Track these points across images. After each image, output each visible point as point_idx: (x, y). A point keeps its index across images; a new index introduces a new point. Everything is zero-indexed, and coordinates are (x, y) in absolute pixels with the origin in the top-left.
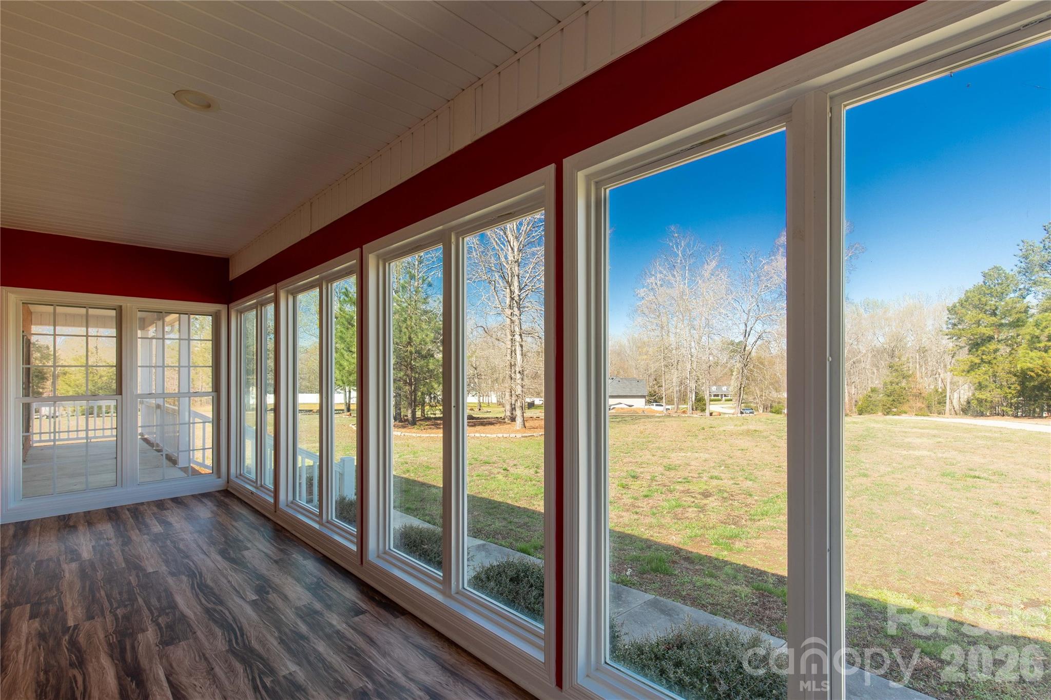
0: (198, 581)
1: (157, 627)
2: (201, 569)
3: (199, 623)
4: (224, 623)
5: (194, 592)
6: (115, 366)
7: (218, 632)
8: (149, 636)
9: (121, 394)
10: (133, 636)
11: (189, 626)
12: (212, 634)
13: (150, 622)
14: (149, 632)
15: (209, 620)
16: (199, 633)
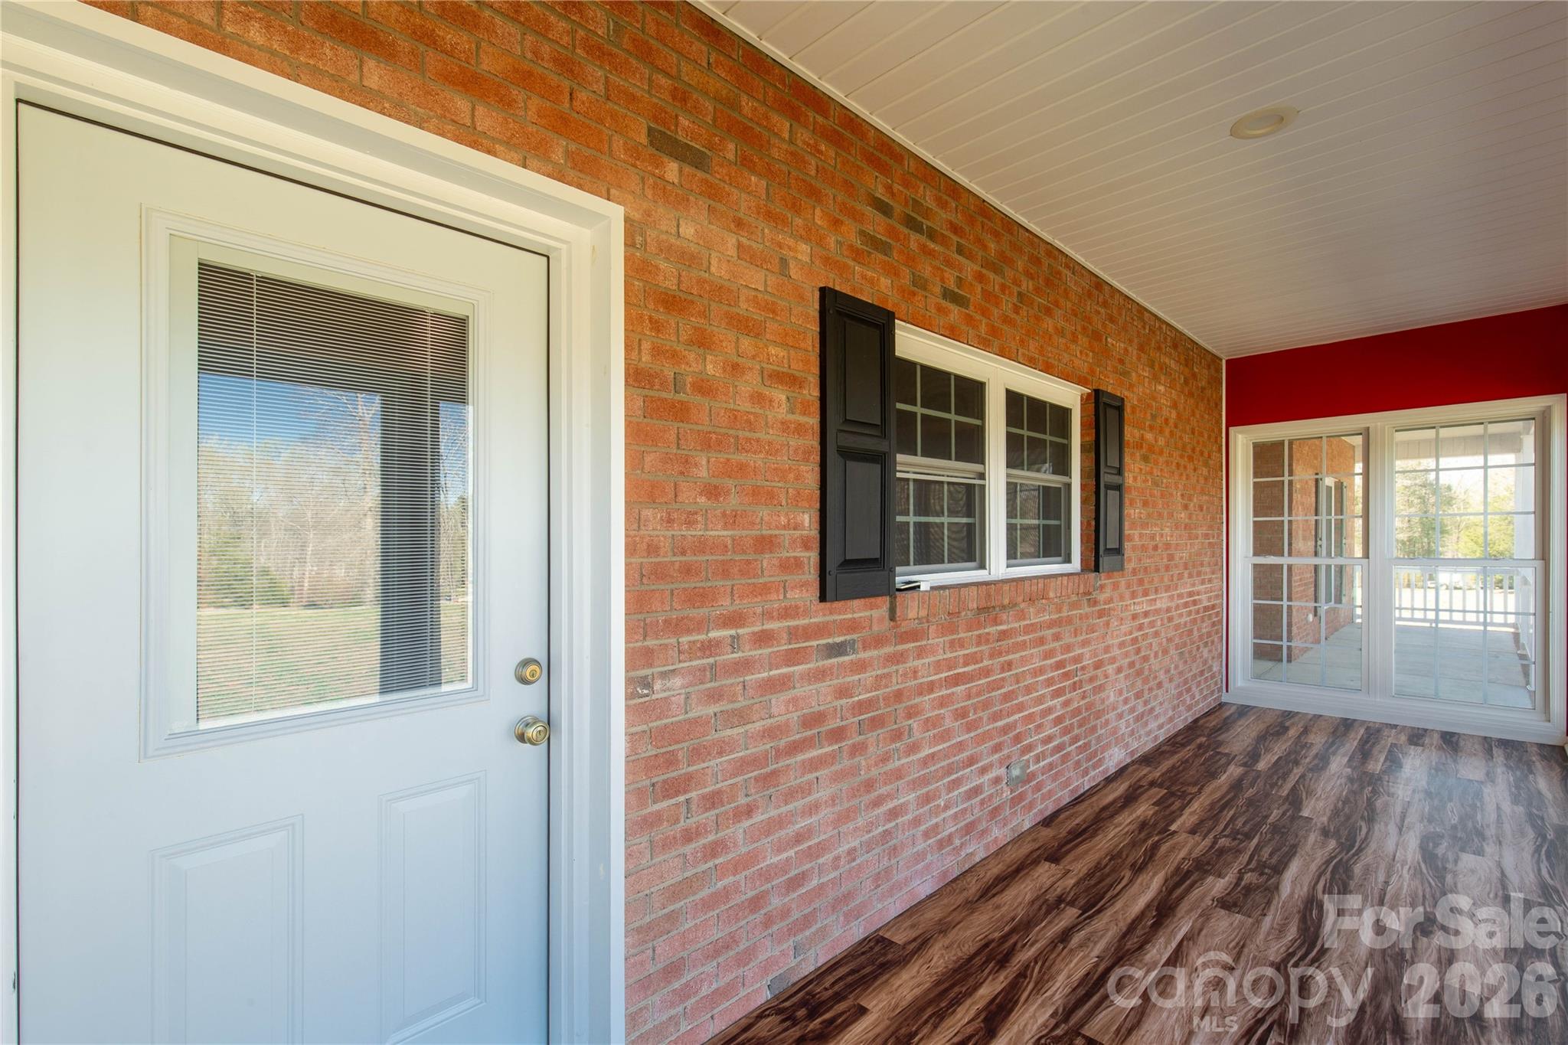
0: (1346, 858)
1: (1235, 881)
2: (1367, 845)
3: (1283, 907)
4: (1312, 929)
5: (1324, 867)
6: (1361, 517)
7: (1292, 932)
8: (1218, 885)
9: (1368, 558)
10: (1206, 873)
11: (1269, 903)
12: (1281, 930)
13: (1236, 871)
14: (1222, 881)
15: (1299, 912)
16: (1268, 919)
